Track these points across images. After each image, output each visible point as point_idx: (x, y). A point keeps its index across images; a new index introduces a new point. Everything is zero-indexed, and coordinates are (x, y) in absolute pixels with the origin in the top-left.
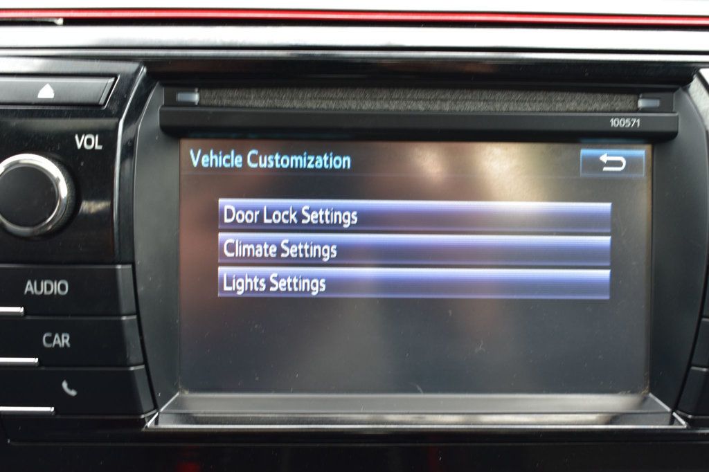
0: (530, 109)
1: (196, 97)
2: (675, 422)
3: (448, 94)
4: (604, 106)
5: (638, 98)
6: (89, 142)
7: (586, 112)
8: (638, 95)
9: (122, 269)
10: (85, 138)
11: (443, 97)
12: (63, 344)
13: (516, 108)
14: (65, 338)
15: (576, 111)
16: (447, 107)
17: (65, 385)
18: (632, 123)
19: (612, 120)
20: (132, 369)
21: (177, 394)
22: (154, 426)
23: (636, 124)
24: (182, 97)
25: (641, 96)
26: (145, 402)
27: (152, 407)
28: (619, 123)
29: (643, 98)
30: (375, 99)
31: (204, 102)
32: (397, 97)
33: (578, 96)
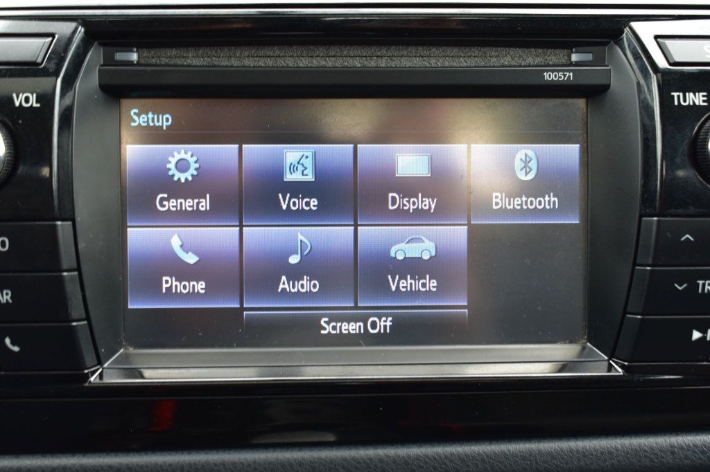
0: (465, 64)
1: (134, 57)
2: (613, 370)
3: (384, 51)
4: (539, 60)
5: (572, 52)
6: (27, 100)
7: (520, 66)
8: (571, 49)
9: (61, 225)
10: (22, 96)
12: (5, 301)
13: (451, 64)
14: (7, 294)
15: (510, 66)
16: (383, 63)
17: (8, 341)
18: (565, 76)
19: (545, 74)
20: (74, 324)
21: (122, 350)
22: (98, 381)
23: (569, 76)
24: (120, 56)
25: (574, 50)
26: (89, 358)
27: (96, 362)
28: (553, 76)
29: (576, 52)
30: (312, 57)
31: (142, 62)
32: (333, 54)
33: (512, 51)
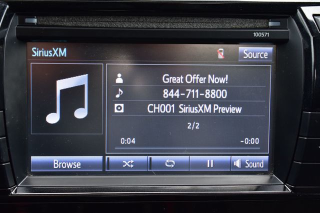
11: (166, 21)
